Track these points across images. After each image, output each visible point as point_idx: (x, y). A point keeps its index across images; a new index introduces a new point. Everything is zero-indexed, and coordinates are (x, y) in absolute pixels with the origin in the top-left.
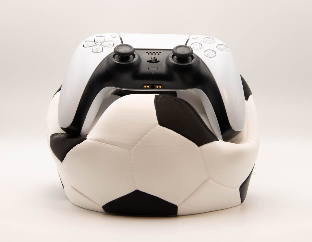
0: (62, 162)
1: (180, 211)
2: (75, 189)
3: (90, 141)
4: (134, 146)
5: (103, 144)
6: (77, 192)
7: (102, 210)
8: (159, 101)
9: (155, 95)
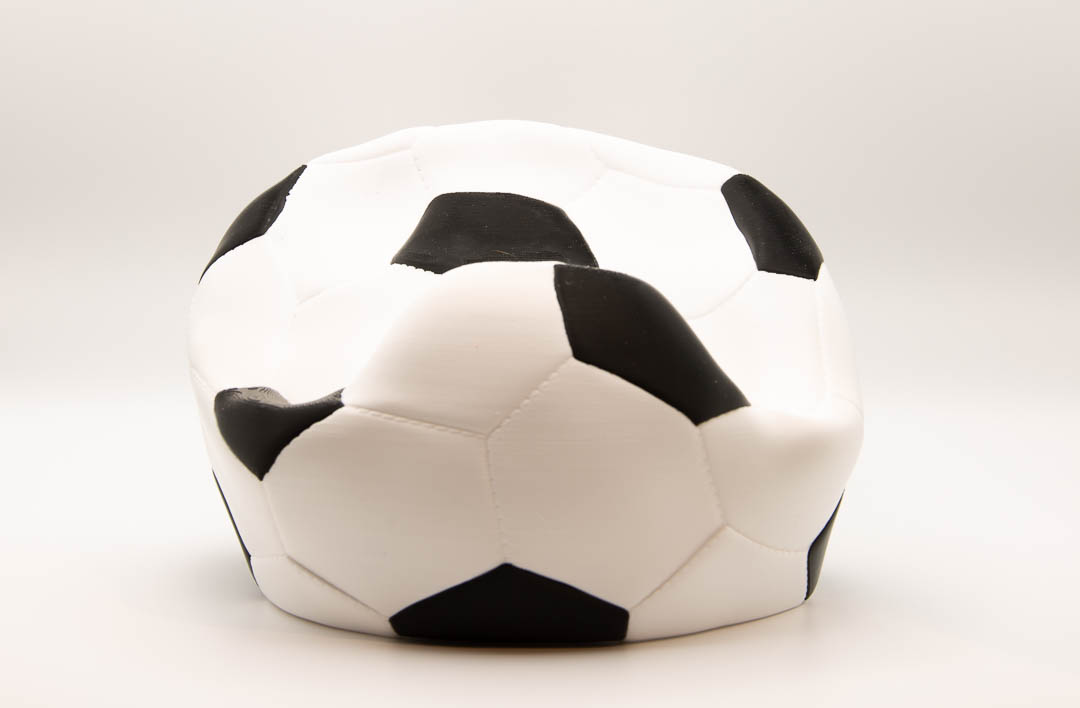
0: (261, 478)
1: (635, 628)
2: (301, 566)
3: (357, 412)
4: (498, 427)
5: (399, 421)
6: (306, 575)
7: (387, 628)
8: (567, 283)
9: (555, 266)
